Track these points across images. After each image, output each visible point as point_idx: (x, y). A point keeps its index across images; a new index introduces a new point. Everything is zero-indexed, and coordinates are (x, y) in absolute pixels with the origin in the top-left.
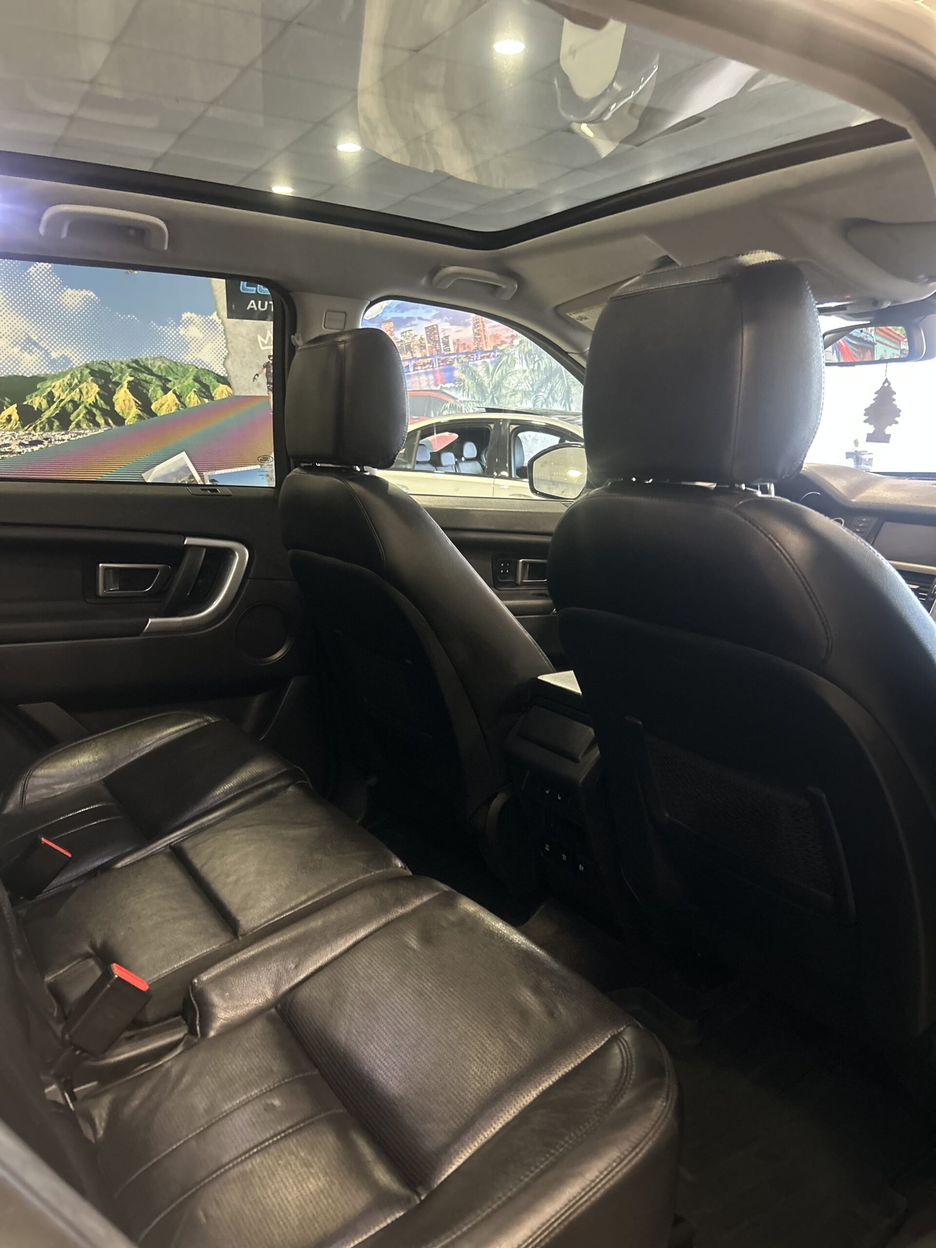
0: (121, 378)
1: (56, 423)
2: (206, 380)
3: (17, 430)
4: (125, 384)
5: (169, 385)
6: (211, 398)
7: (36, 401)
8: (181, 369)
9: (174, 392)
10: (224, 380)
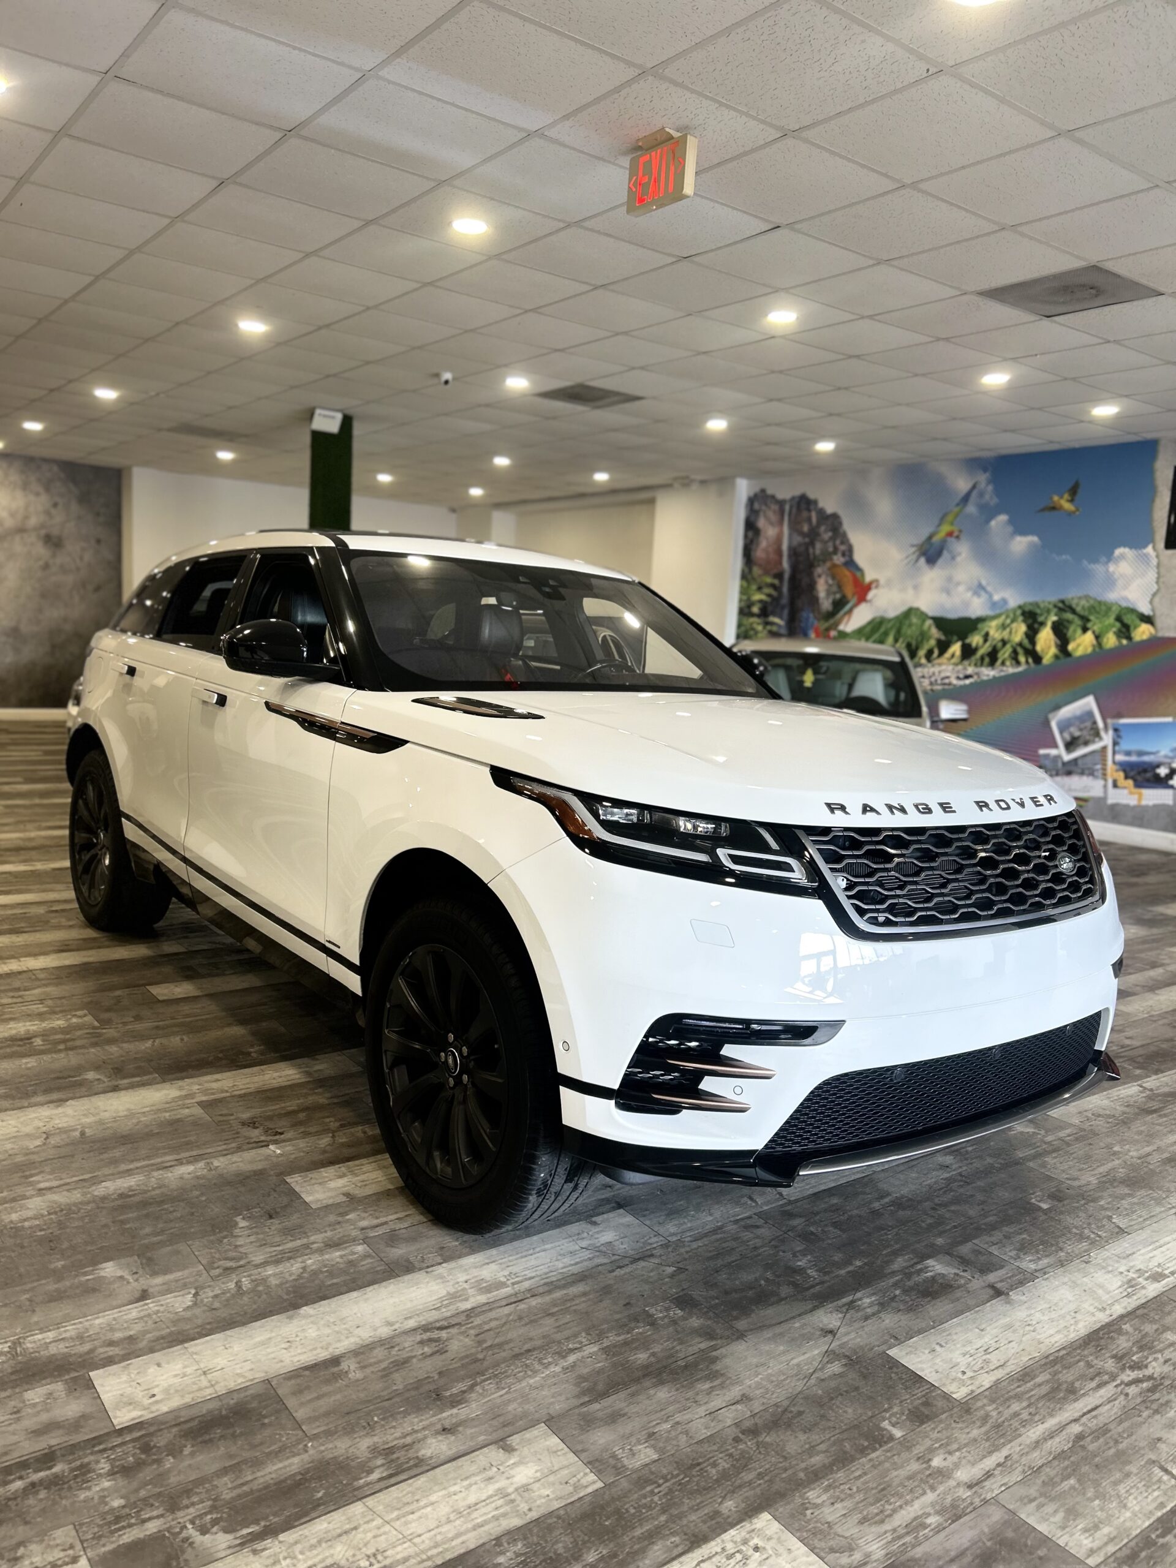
0: (1046, 618)
1: (987, 660)
2: (1128, 619)
3: (956, 664)
4: (1049, 624)
5: (1089, 625)
6: (1129, 638)
7: (975, 640)
8: (1103, 608)
9: (1094, 632)
10: (1148, 620)
